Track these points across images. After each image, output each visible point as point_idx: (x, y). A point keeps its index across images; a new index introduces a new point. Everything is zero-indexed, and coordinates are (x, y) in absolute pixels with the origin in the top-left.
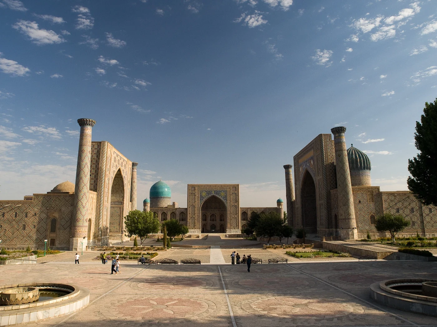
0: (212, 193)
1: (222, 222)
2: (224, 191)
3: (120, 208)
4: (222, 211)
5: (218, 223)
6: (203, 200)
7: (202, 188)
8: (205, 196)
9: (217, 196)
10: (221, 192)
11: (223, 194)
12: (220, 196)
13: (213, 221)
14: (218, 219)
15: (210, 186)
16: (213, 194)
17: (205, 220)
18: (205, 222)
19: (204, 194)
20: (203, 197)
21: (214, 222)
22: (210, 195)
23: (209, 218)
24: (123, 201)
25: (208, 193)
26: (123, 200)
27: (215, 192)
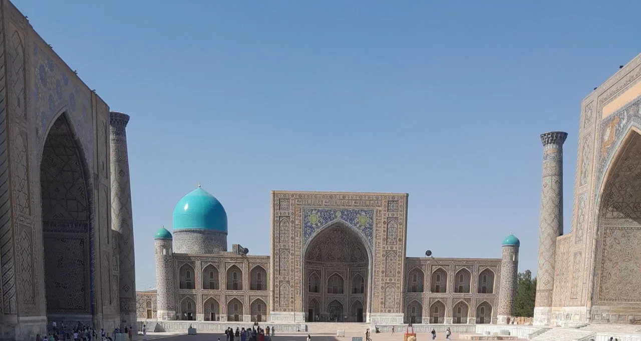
0: (336, 217)
1: (359, 295)
2: (365, 211)
3: (82, 242)
4: (359, 266)
5: (346, 298)
6: (310, 234)
7: (309, 201)
8: (317, 225)
9: (348, 223)
10: (358, 215)
11: (362, 219)
12: (355, 225)
13: (335, 292)
14: (347, 287)
15: (331, 197)
16: (338, 218)
17: (316, 290)
18: (315, 295)
19: (314, 219)
20: (311, 227)
21: (337, 296)
22: (330, 223)
23: (324, 286)
24: (90, 220)
25: (326, 215)
26: (89, 218)
27: (343, 213)
